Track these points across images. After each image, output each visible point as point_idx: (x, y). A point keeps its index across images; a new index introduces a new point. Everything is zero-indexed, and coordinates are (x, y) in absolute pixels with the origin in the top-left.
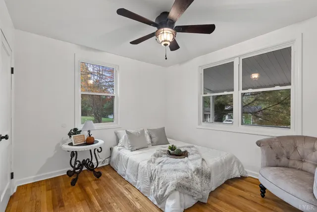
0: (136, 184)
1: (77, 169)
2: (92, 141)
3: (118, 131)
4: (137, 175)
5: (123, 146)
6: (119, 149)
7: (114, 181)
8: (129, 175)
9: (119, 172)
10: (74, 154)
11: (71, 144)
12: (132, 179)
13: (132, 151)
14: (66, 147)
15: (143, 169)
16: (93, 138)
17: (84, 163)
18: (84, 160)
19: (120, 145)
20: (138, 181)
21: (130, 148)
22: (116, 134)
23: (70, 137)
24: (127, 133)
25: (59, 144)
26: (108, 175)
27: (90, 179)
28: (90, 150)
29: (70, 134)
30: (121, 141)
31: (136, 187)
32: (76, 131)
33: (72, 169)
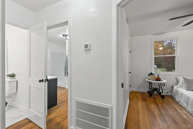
0: (187, 108)
1: (152, 91)
2: (159, 79)
3: (179, 78)
4: (188, 103)
5: (181, 87)
6: (178, 88)
7: (172, 103)
8: (183, 103)
9: (177, 100)
10: (150, 83)
11: (149, 79)
12: (185, 105)
13: (187, 90)
14: (147, 80)
15: (192, 100)
16: (160, 78)
17: (155, 89)
18: (155, 88)
19: (178, 85)
20: (188, 107)
21: (186, 89)
22: (176, 79)
23: (149, 76)
24: (184, 78)
25: (144, 79)
26: (169, 99)
27: (158, 97)
28: (159, 83)
29: (149, 75)
30: (180, 83)
31: (187, 110)
32: (151, 74)
33: (150, 91)
